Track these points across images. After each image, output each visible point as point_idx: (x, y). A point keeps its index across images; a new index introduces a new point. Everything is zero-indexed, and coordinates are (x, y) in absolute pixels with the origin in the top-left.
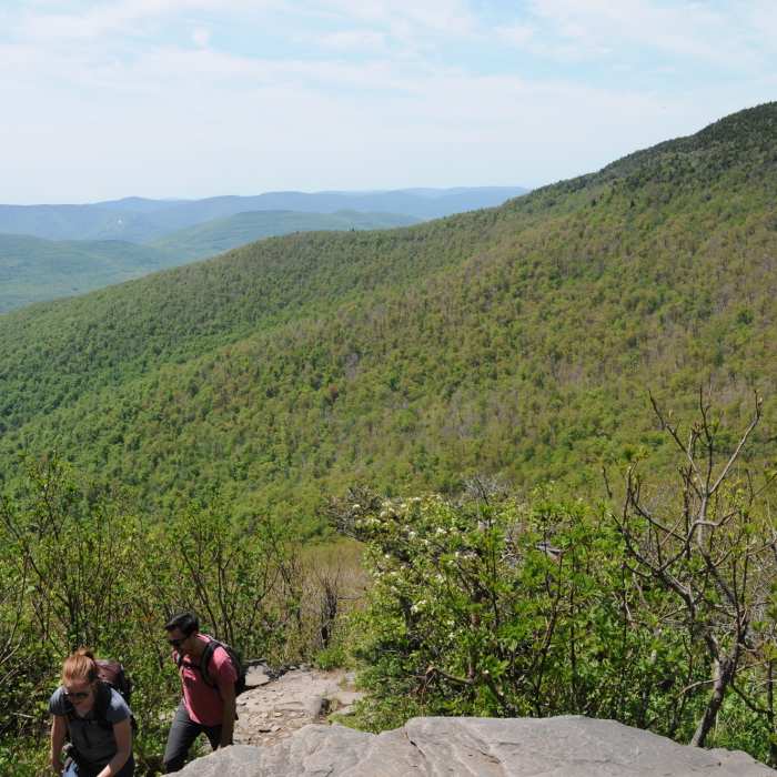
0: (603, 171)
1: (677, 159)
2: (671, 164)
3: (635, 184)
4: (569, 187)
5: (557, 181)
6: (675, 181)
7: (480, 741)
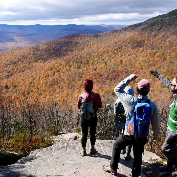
0: (145, 22)
1: (162, 19)
2: (161, 21)
3: (152, 25)
4: (137, 25)
5: (134, 24)
6: (162, 24)
7: (98, 143)
